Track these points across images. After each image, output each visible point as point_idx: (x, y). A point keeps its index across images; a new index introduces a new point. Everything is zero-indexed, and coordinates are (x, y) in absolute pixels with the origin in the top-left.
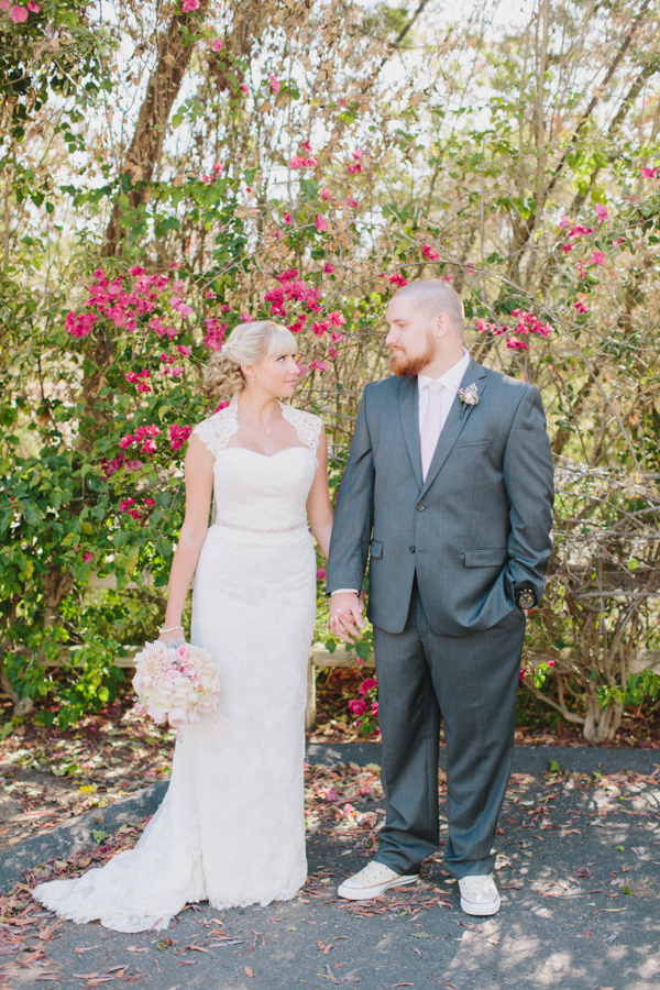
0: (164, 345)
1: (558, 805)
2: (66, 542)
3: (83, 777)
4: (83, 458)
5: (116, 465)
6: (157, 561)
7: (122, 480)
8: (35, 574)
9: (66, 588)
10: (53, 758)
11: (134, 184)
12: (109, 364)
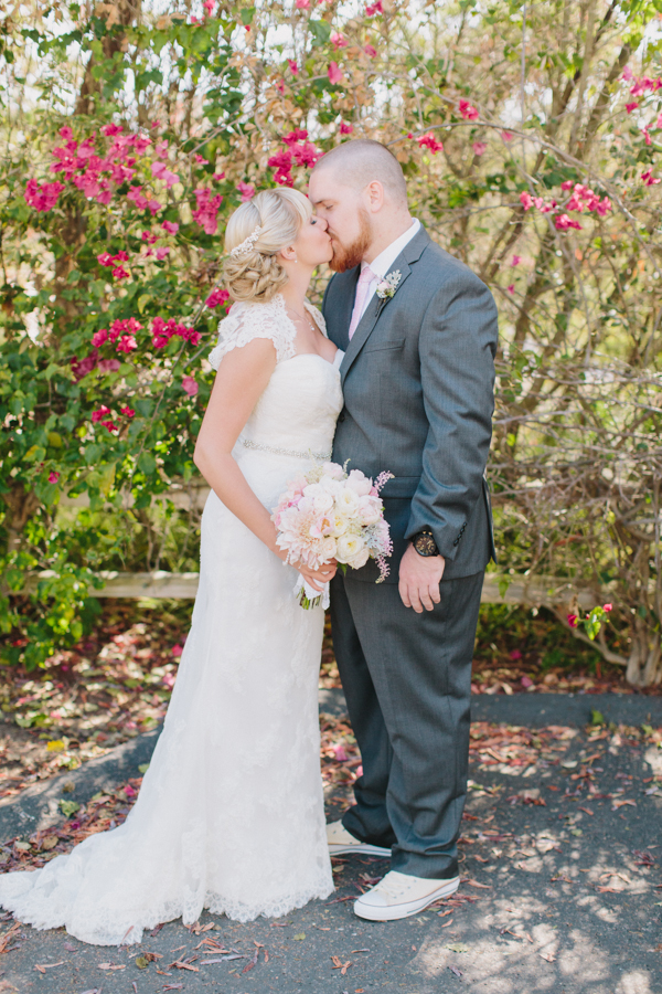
0: (147, 223)
1: (605, 767)
2: (29, 457)
3: (53, 728)
4: (49, 356)
5: (90, 365)
6: (138, 478)
7: (95, 383)
9: (33, 507)
10: (18, 704)
11: (109, 28)
12: (80, 245)
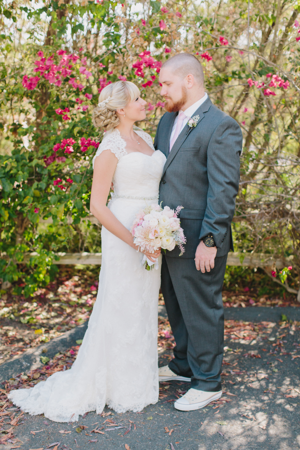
0: (77, 95)
1: (288, 340)
2: (25, 201)
3: (37, 324)
4: (34, 156)
5: (52, 159)
6: (75, 210)
7: (55, 167)
8: (9, 218)
9: (27, 224)
10: (22, 313)
11: (59, 6)
12: (47, 105)
